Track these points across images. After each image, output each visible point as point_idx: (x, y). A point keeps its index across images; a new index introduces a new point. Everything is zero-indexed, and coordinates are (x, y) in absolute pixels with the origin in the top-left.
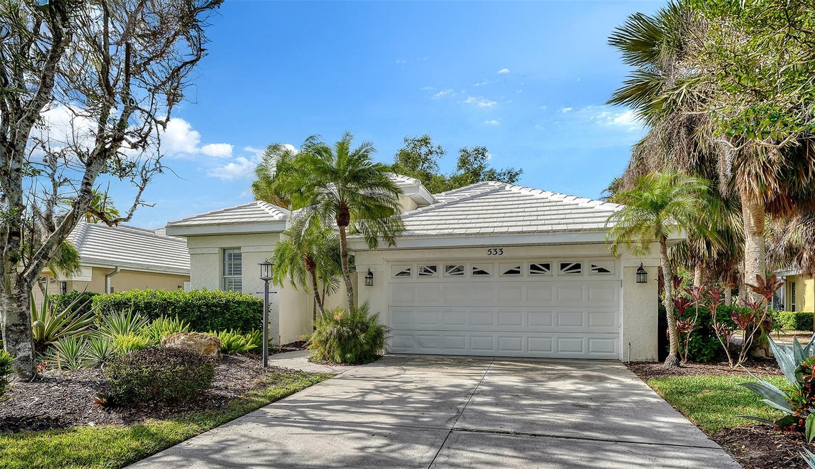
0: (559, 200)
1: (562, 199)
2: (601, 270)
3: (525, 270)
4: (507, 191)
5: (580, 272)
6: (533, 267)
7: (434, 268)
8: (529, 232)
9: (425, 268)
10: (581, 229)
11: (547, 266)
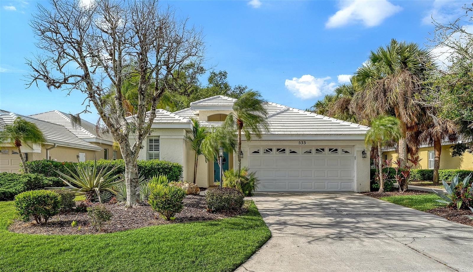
0: (321, 118)
1: (323, 118)
2: (346, 152)
3: (314, 151)
4: (291, 111)
5: (337, 152)
6: (317, 150)
7: (271, 150)
8: (320, 134)
9: (266, 150)
10: (342, 134)
11: (323, 150)
